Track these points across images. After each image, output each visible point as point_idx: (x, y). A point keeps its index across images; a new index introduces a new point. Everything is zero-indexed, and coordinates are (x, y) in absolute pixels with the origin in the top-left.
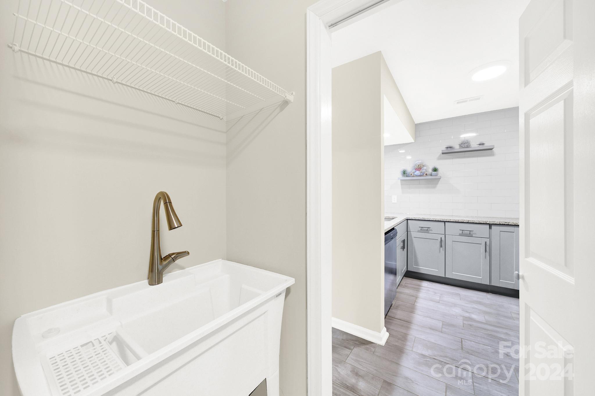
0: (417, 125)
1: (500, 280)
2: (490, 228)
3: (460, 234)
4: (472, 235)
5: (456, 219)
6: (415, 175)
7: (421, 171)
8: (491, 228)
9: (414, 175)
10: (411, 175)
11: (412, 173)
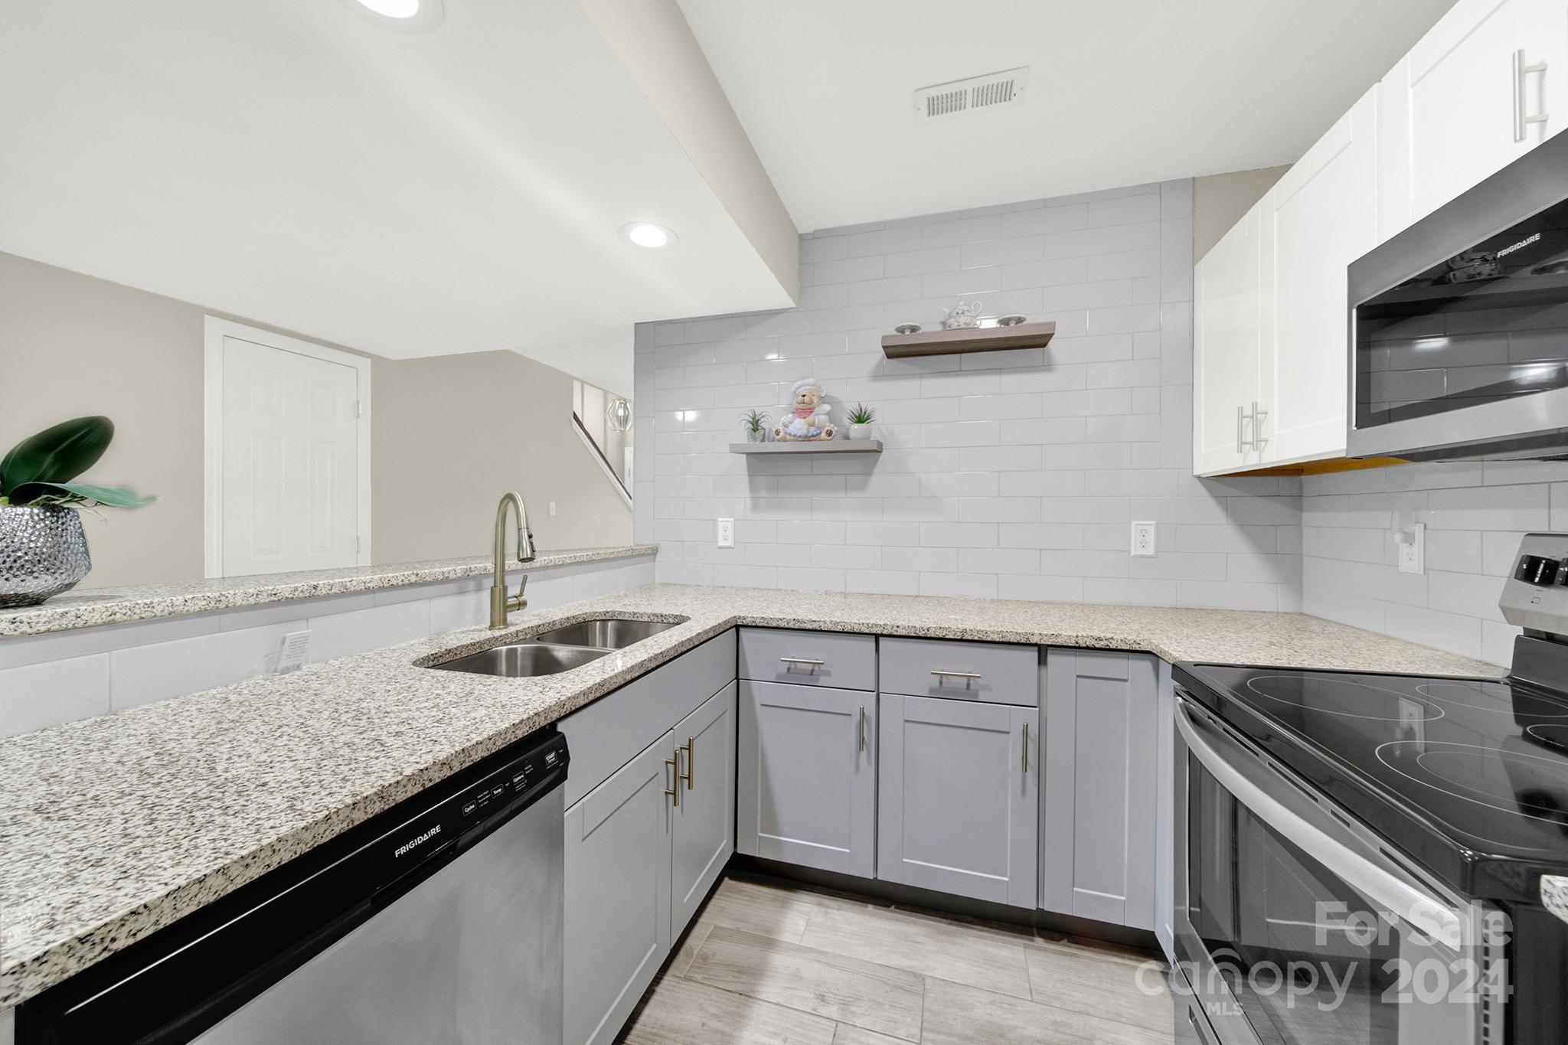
0: (803, 238)
1: (1075, 889)
2: (1042, 661)
3: (931, 690)
4: (977, 695)
5: (918, 626)
6: (790, 434)
7: (810, 418)
8: (1045, 663)
9: (786, 433)
10: (777, 433)
11: (780, 428)
